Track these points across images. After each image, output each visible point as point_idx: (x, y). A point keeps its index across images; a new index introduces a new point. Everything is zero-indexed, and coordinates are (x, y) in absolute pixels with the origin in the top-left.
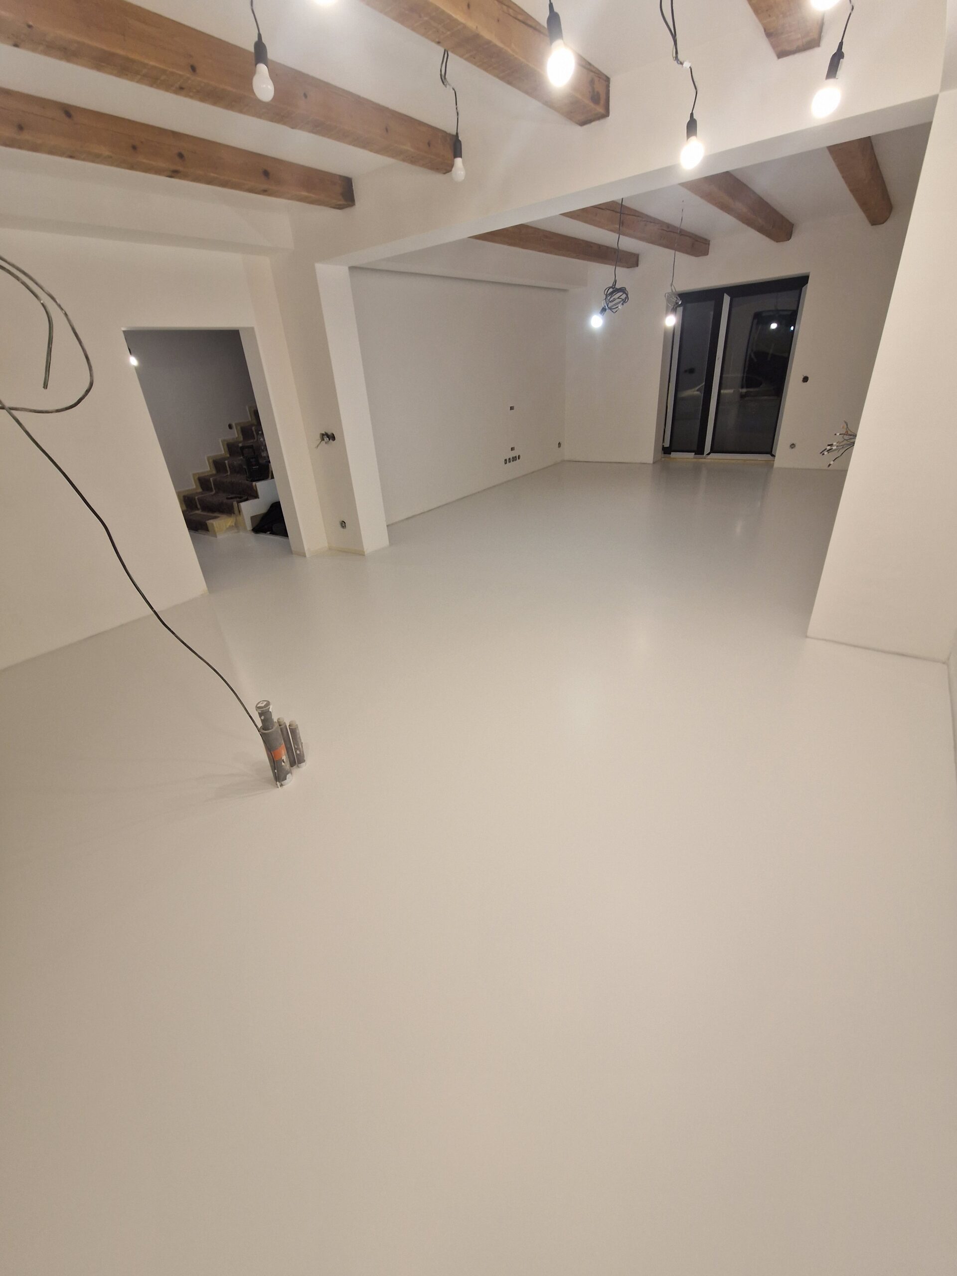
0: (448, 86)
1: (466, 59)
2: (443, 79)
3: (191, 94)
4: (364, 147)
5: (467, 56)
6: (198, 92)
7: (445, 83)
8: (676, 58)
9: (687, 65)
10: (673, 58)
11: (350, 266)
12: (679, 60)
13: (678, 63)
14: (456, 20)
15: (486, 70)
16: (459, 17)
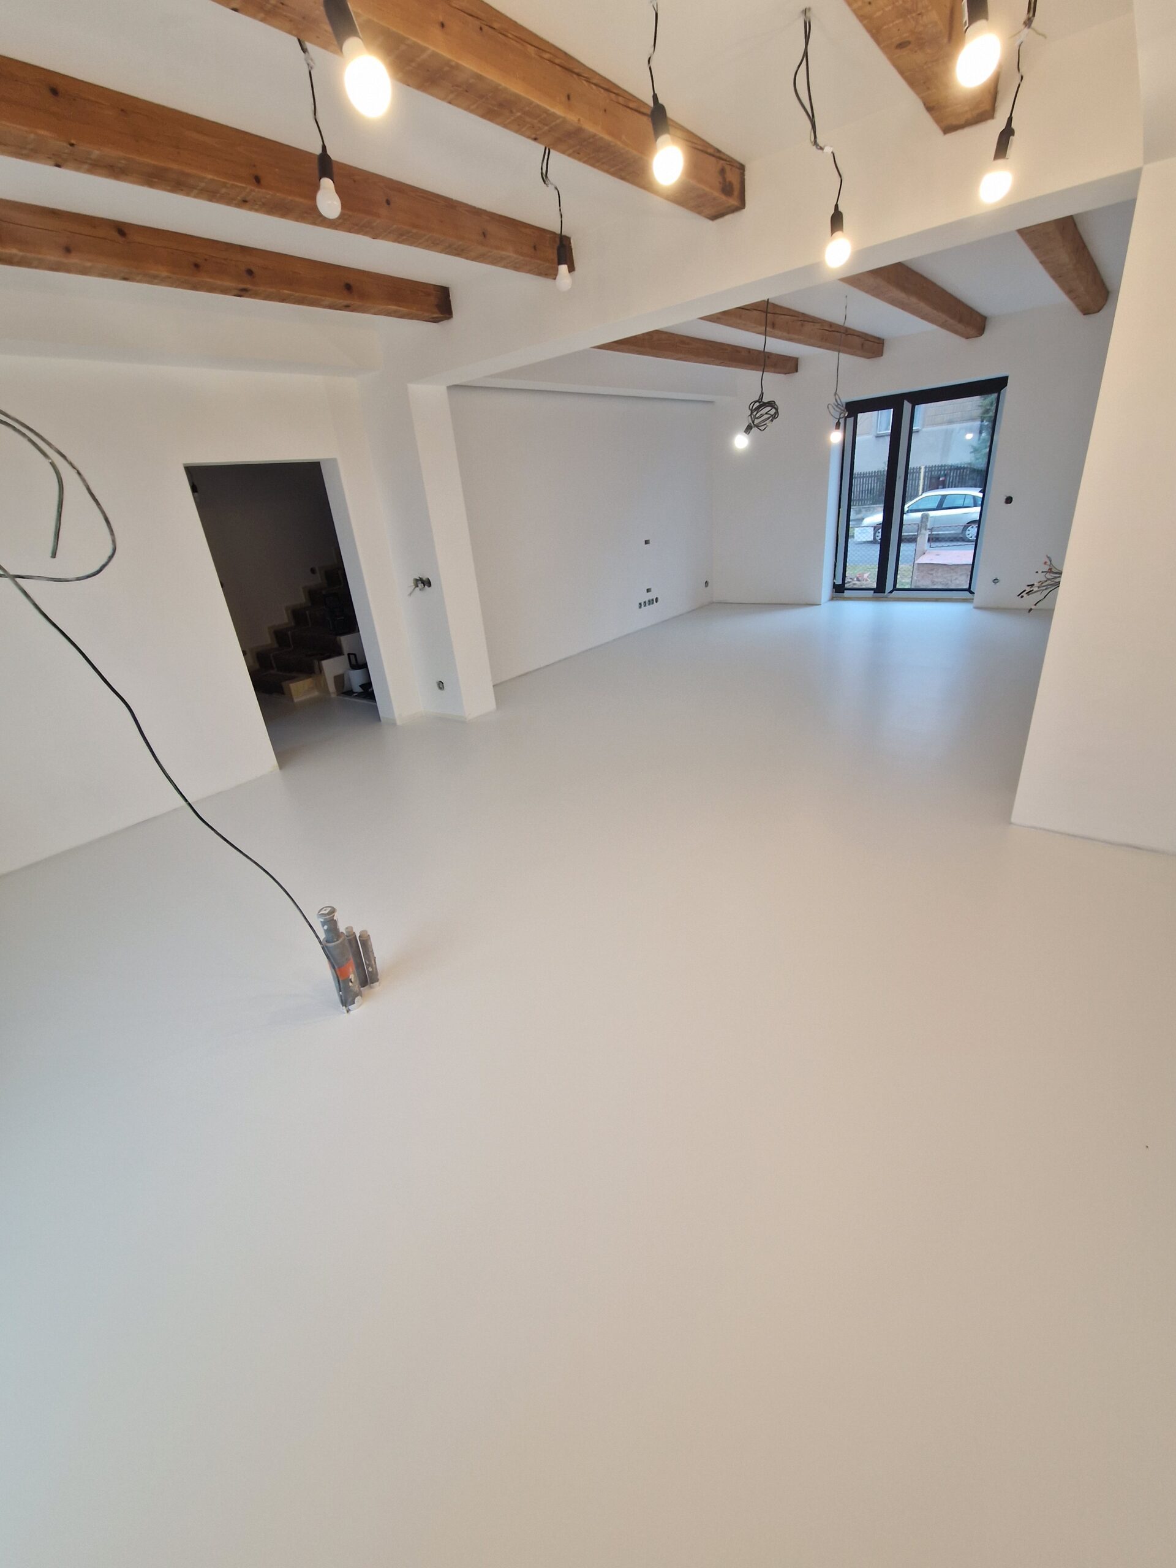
0: (550, 185)
1: (569, 155)
2: (545, 177)
3: (256, 207)
4: (458, 255)
5: (571, 151)
6: (264, 204)
7: (547, 183)
8: (815, 143)
9: (828, 150)
10: (812, 143)
11: (448, 385)
12: (818, 145)
13: (817, 148)
14: (553, 115)
15: (592, 165)
16: (558, 111)
